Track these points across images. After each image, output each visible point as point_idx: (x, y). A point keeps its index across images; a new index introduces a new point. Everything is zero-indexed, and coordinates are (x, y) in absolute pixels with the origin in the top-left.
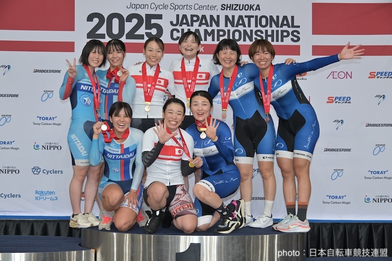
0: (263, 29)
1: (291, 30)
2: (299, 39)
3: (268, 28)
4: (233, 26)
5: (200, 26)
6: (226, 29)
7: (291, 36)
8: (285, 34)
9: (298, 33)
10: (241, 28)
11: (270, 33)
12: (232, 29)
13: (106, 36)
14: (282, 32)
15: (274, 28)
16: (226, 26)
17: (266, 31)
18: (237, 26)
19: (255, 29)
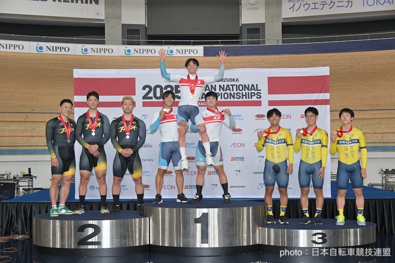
0: (241, 92)
1: (256, 92)
2: (261, 97)
3: (243, 91)
4: (224, 91)
5: (205, 91)
6: (220, 92)
7: (256, 96)
8: (253, 94)
9: (260, 94)
10: (228, 92)
11: (244, 94)
12: (223, 92)
13: (153, 98)
14: (251, 93)
15: (247, 91)
16: (220, 90)
17: (242, 93)
18: (226, 91)
19: (236, 92)
